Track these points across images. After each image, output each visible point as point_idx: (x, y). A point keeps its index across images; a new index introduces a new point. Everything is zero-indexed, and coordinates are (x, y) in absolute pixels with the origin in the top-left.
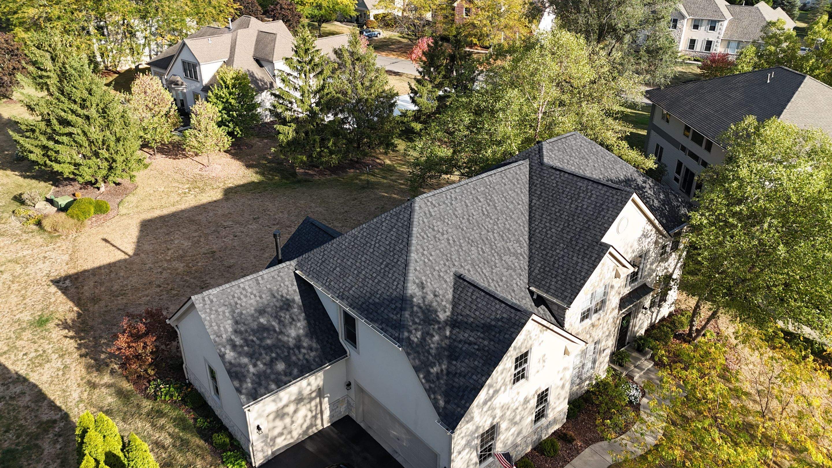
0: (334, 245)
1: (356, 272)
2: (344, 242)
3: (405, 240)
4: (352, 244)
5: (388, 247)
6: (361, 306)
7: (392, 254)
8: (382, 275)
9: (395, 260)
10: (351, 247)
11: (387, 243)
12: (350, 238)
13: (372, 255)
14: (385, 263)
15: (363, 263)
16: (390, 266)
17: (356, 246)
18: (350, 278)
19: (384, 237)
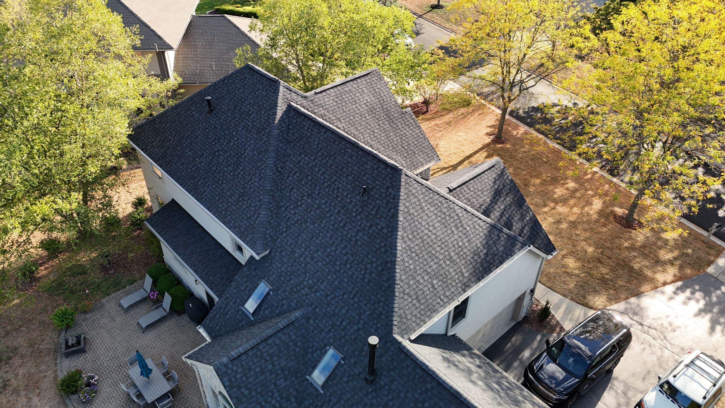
0: (403, 278)
1: (448, 262)
2: (407, 264)
3: (441, 199)
4: (414, 255)
5: (439, 219)
6: (484, 269)
7: (448, 218)
8: (464, 236)
9: (456, 217)
10: (417, 258)
11: (434, 217)
12: (405, 255)
13: (439, 239)
14: (453, 229)
15: (442, 251)
16: (459, 225)
17: (419, 252)
18: (451, 270)
19: (426, 217)
